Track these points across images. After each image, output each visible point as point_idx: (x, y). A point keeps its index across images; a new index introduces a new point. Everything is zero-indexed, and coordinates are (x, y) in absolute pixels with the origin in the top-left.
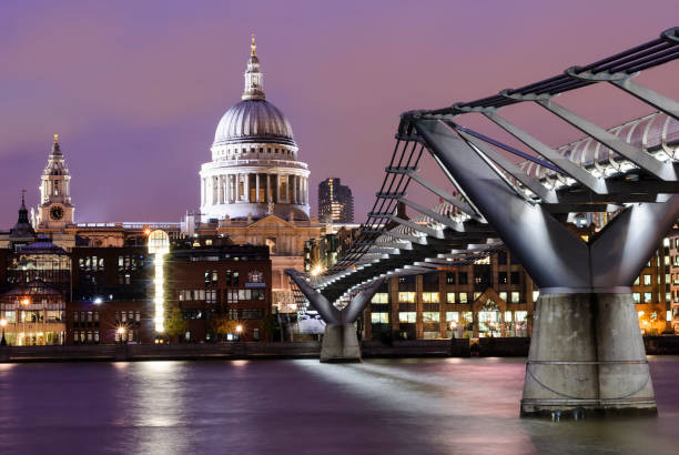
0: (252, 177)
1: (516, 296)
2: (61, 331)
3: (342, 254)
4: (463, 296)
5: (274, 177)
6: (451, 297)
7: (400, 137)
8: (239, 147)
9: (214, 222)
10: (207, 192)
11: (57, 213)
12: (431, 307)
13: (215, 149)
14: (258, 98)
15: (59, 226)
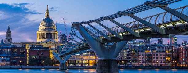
0: (47, 33)
5: (51, 33)
7: (72, 27)
8: (44, 27)
9: (39, 42)
11: (9, 40)
13: (40, 28)
15: (9, 43)
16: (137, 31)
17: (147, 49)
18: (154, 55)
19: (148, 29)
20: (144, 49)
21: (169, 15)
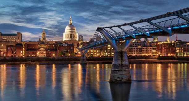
0: (70, 35)
1: (106, 51)
2: (45, 54)
3: (83, 45)
4: (99, 51)
5: (73, 35)
6: (97, 51)
7: (96, 31)
8: (69, 31)
9: (65, 41)
10: (64, 36)
11: (44, 39)
12: (95, 52)
13: (65, 31)
14: (71, 24)
15: (45, 41)
16: (134, 35)
17: (139, 45)
18: (144, 49)
19: (140, 34)
20: (137, 45)
21: (152, 26)
